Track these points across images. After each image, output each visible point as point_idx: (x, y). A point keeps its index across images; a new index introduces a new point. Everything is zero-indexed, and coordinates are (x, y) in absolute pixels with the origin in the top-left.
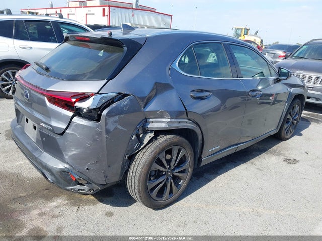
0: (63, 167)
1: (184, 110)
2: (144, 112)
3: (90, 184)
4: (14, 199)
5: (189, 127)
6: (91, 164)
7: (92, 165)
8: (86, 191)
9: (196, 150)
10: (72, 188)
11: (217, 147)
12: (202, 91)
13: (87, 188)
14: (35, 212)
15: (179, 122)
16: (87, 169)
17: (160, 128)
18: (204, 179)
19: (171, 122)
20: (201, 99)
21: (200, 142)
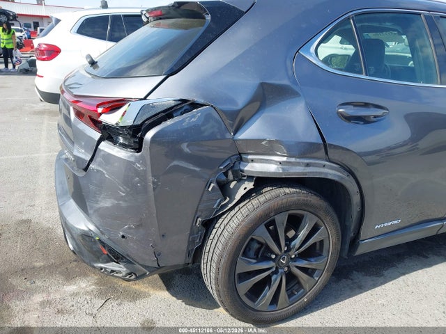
0: (86, 229)
1: (321, 142)
2: (235, 141)
3: (131, 263)
4: (22, 270)
5: (330, 177)
6: (129, 228)
7: (132, 231)
8: (124, 274)
9: (347, 224)
10: (102, 265)
11: (396, 222)
12: (366, 105)
13: (125, 269)
14: (38, 298)
15: (308, 165)
16: (123, 237)
17: (265, 173)
18: (349, 282)
19: (289, 162)
20: (363, 120)
21: (355, 209)
